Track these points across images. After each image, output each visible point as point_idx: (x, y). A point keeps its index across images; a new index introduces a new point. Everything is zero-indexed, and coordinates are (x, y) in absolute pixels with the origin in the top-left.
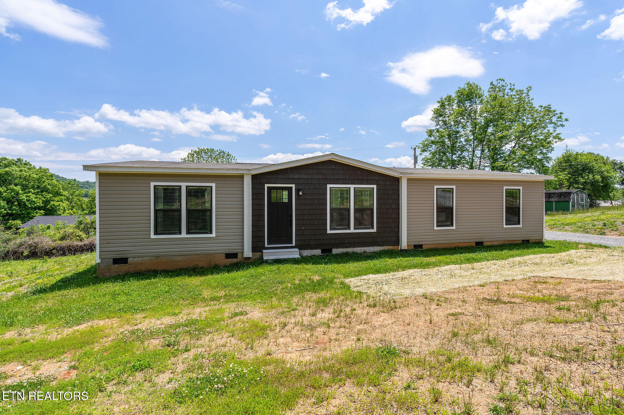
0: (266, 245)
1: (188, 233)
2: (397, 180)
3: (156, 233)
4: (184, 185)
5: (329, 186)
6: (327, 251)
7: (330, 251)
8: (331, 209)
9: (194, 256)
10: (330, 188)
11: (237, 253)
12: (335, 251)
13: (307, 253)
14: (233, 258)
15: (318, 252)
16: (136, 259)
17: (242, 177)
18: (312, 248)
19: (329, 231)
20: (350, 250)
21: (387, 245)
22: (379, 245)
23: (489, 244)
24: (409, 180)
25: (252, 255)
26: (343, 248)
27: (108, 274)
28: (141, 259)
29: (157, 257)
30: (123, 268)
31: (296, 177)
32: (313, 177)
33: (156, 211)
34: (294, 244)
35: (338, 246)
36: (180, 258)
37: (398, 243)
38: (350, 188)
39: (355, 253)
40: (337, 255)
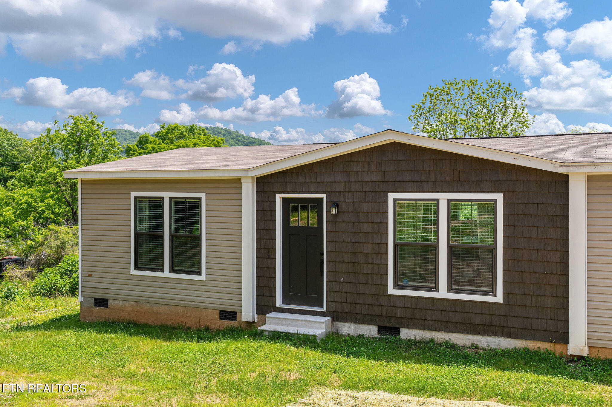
0: (279, 303)
1: (172, 270)
2: (564, 179)
3: (137, 267)
4: (167, 196)
5: (392, 196)
6: (389, 330)
7: (396, 331)
8: (397, 246)
9: (180, 308)
10: (395, 200)
11: (236, 313)
12: (406, 334)
13: (348, 329)
14: (229, 319)
15: (371, 331)
16: (116, 302)
17: (238, 182)
18: (358, 321)
19: (391, 291)
20: (440, 336)
21: (534, 339)
22: (509, 335)
24: (591, 178)
25: (258, 318)
26: (424, 329)
27: (89, 319)
28: (121, 302)
29: (138, 302)
30: (99, 312)
31: (329, 180)
32: (361, 179)
33: (137, 235)
34: (325, 309)
35: (412, 324)
36: (163, 309)
37: (564, 339)
38: (438, 200)
39: (448, 345)
40: (412, 344)
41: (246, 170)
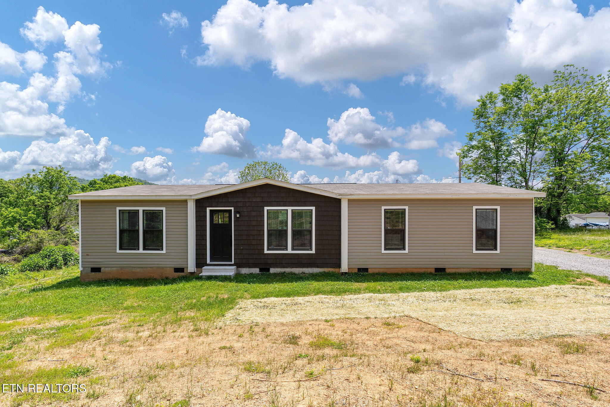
0: (208, 261)
1: (144, 249)
2: (339, 201)
3: (121, 249)
4: (141, 209)
5: (266, 208)
6: (265, 270)
7: (268, 270)
8: (268, 231)
9: (150, 269)
10: (267, 210)
11: (184, 268)
12: (272, 270)
13: (245, 271)
14: (180, 272)
15: (256, 271)
16: (107, 269)
17: (185, 202)
18: (250, 267)
19: (266, 252)
20: (288, 270)
21: (327, 267)
22: (318, 267)
23: (453, 271)
24: (349, 201)
25: (197, 270)
26: (281, 267)
27: (87, 280)
28: (110, 269)
29: (122, 268)
30: (97, 275)
31: (235, 201)
32: (251, 200)
33: (121, 231)
34: (233, 262)
35: (276, 266)
36: (138, 270)
37: (339, 266)
38: (287, 210)
39: (292, 274)
40: (276, 275)
41: (191, 196)
